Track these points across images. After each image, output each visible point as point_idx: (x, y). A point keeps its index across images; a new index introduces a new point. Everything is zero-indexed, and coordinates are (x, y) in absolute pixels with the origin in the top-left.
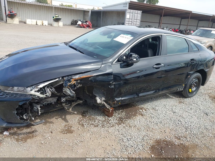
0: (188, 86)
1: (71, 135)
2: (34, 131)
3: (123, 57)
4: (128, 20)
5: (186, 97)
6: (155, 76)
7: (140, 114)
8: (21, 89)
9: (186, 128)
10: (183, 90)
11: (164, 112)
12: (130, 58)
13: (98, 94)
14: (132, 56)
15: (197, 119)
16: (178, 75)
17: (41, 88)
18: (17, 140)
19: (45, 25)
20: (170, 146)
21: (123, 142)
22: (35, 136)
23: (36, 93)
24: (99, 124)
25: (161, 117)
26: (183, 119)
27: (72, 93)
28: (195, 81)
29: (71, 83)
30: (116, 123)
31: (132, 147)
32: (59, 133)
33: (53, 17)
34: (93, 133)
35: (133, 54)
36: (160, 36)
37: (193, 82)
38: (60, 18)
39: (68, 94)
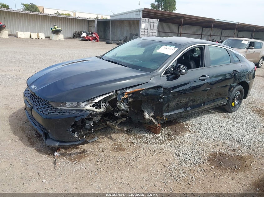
0: (231, 99)
1: (124, 152)
2: (83, 151)
3: (170, 69)
4: (143, 30)
5: (229, 112)
6: (201, 89)
7: (187, 130)
8: (75, 104)
9: (238, 141)
10: (226, 104)
11: (211, 127)
12: (178, 70)
13: (147, 109)
14: (180, 67)
15: (246, 132)
16: (222, 87)
17: (96, 103)
18: (71, 160)
19: (42, 39)
20: (227, 158)
21: (180, 156)
22: (87, 155)
23: (91, 108)
24: (148, 141)
25: (209, 132)
26: (232, 132)
27: (126, 107)
28: (238, 94)
29: (124, 97)
30: (166, 140)
31: (190, 160)
32: (111, 151)
33: (52, 29)
34: (145, 150)
35: (181, 66)
36: (203, 47)
37: (235, 96)
38: (60, 30)
39: (121, 108)
